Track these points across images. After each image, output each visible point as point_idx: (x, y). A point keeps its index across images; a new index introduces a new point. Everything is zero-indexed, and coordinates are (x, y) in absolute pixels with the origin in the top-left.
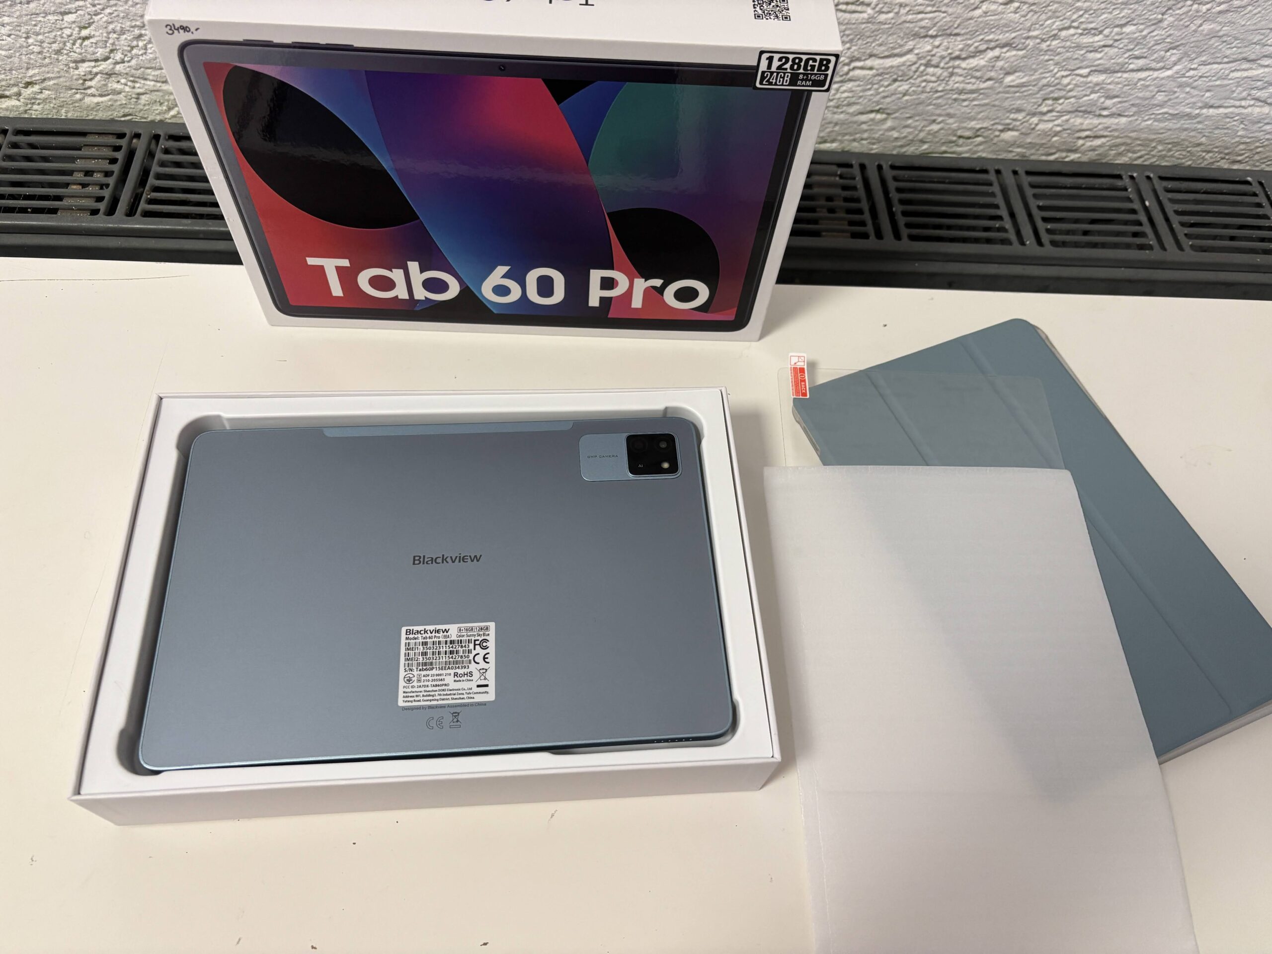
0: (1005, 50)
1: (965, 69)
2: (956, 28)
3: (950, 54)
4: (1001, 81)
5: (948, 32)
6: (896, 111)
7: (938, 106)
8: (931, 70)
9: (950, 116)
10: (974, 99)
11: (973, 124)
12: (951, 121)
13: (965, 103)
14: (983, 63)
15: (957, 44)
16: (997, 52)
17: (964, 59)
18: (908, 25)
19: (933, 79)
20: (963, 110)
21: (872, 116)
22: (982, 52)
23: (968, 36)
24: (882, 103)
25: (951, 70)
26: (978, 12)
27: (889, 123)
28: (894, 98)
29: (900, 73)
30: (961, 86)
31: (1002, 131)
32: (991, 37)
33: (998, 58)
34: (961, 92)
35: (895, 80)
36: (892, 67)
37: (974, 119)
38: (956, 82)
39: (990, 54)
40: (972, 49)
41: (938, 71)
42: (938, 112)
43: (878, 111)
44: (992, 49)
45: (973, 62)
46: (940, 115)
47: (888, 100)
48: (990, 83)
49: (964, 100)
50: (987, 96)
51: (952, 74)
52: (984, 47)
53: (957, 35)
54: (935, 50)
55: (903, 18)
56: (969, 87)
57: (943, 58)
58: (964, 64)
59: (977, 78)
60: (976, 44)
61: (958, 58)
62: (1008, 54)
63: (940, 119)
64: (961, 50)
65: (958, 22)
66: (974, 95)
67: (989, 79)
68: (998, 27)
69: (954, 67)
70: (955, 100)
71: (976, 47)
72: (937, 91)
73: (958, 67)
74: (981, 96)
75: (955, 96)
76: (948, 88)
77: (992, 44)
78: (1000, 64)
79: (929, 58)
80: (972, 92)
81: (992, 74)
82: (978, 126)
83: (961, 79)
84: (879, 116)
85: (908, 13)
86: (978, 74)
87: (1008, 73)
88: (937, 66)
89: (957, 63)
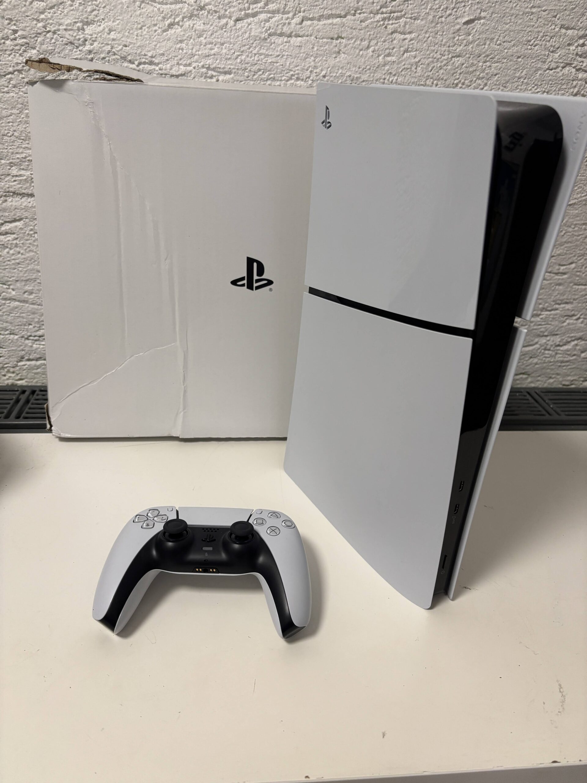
0: (579, 341)
1: (562, 351)
2: (556, 331)
3: (555, 344)
4: (579, 356)
5: (553, 333)
6: (532, 373)
7: (552, 369)
8: (547, 352)
9: (558, 374)
10: (568, 365)
11: (569, 378)
12: (559, 377)
13: (564, 368)
14: (570, 347)
15: (557, 339)
16: (576, 342)
17: (561, 346)
18: (534, 331)
19: (548, 356)
20: (564, 371)
21: (521, 376)
22: (569, 342)
23: (562, 335)
24: (525, 369)
25: (556, 351)
26: (565, 324)
27: (529, 380)
28: (531, 366)
29: (533, 354)
30: (561, 359)
31: (583, 381)
32: (572, 335)
33: (577, 345)
34: (562, 362)
35: (531, 357)
36: (529, 351)
37: (569, 375)
38: (559, 357)
39: (573, 343)
40: (564, 341)
41: (550, 352)
42: (552, 372)
43: (523, 374)
44: (573, 341)
45: (565, 347)
46: (553, 374)
47: (528, 367)
48: (574, 357)
49: (564, 366)
50: (574, 363)
51: (556, 354)
52: (569, 340)
53: (557, 335)
54: (548, 343)
55: (532, 328)
56: (566, 359)
57: (552, 345)
58: (562, 348)
59: (568, 355)
60: (566, 339)
61: (559, 345)
62: (581, 343)
63: (553, 376)
64: (560, 341)
65: (557, 328)
66: (568, 364)
67: (574, 355)
68: (575, 330)
69: (557, 350)
70: (560, 366)
71: (566, 340)
72: (551, 362)
73: (559, 350)
74: (571, 364)
75: (559, 364)
76: (556, 360)
77: (573, 339)
78: (578, 348)
79: (545, 346)
80: (567, 362)
81: (575, 353)
82: (572, 379)
83: (561, 356)
84: (524, 376)
85: (534, 325)
86: (569, 353)
87: (582, 352)
88: (549, 350)
89: (558, 348)
